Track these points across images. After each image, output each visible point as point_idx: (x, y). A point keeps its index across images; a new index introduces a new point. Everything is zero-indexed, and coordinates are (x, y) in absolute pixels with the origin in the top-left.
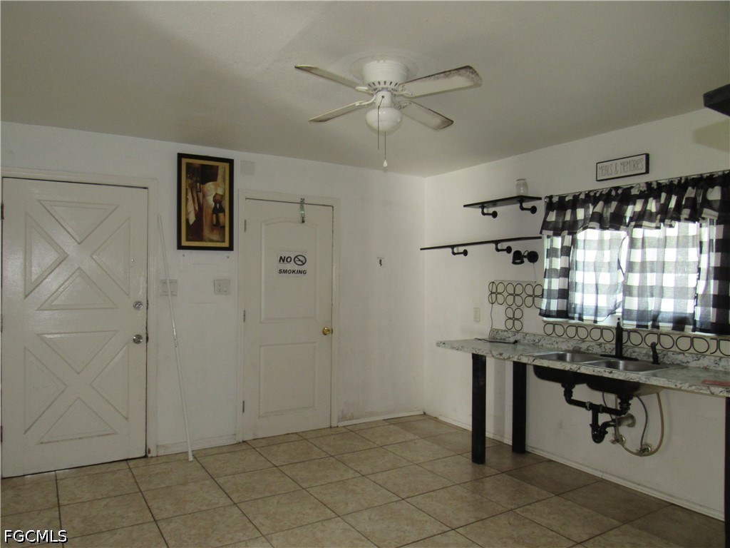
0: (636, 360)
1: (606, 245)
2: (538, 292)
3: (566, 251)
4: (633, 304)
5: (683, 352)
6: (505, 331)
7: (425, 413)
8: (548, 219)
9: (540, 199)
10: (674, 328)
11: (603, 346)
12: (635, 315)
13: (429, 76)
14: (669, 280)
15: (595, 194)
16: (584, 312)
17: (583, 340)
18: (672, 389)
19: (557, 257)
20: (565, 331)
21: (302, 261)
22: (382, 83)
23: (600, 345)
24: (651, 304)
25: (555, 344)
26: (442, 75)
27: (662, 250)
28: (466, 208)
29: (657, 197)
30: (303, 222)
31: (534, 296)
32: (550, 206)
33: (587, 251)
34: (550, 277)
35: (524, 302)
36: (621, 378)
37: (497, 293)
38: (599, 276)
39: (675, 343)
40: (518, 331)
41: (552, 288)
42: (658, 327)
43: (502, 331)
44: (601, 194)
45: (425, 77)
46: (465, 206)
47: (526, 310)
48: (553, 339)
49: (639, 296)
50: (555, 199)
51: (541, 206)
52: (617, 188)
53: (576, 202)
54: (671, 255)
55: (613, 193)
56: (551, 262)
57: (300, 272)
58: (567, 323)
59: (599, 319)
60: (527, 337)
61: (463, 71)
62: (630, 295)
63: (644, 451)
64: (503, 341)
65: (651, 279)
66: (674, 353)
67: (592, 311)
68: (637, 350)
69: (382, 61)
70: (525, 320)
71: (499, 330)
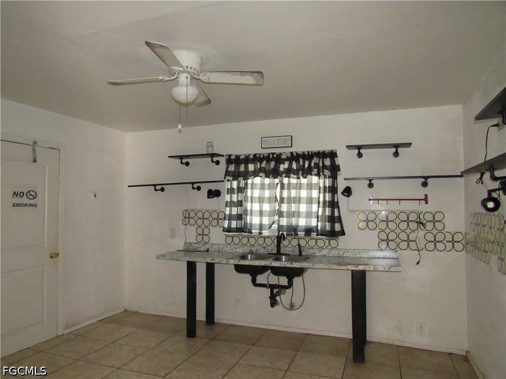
0: (289, 255)
1: (266, 187)
2: (221, 216)
3: (241, 190)
4: (284, 222)
5: (312, 248)
6: (196, 243)
7: (126, 310)
8: (229, 169)
9: (223, 156)
10: (305, 235)
11: (266, 248)
12: (285, 228)
13: (229, 72)
14: (303, 208)
15: (260, 156)
16: (253, 228)
17: (253, 246)
18: (327, 269)
19: (234, 194)
20: (240, 241)
21: (33, 196)
22: (189, 68)
23: (264, 248)
24: (294, 221)
25: (234, 249)
26: (239, 73)
27: (298, 190)
28: (170, 158)
29: (298, 161)
30: (35, 161)
31: (218, 219)
32: (229, 161)
33: (254, 191)
34: (231, 206)
35: (210, 223)
36: (297, 266)
37: (189, 218)
38: (263, 206)
39: (307, 243)
40: (206, 243)
41: (232, 213)
42: (297, 235)
43: (194, 243)
44: (263, 156)
45: (226, 72)
46: (169, 157)
47: (212, 229)
48: (233, 246)
49: (287, 217)
50: (233, 157)
51: (223, 161)
52: (273, 154)
53: (247, 160)
54: (304, 194)
55: (271, 156)
56: (231, 197)
57: (32, 205)
58: (242, 235)
59: (263, 232)
60: (214, 247)
61: (255, 74)
62: (282, 216)
63: (292, 307)
64: (195, 251)
65: (294, 207)
66: (308, 249)
67: (258, 227)
68: (287, 249)
69: (190, 52)
70: (212, 235)
71: (191, 243)
